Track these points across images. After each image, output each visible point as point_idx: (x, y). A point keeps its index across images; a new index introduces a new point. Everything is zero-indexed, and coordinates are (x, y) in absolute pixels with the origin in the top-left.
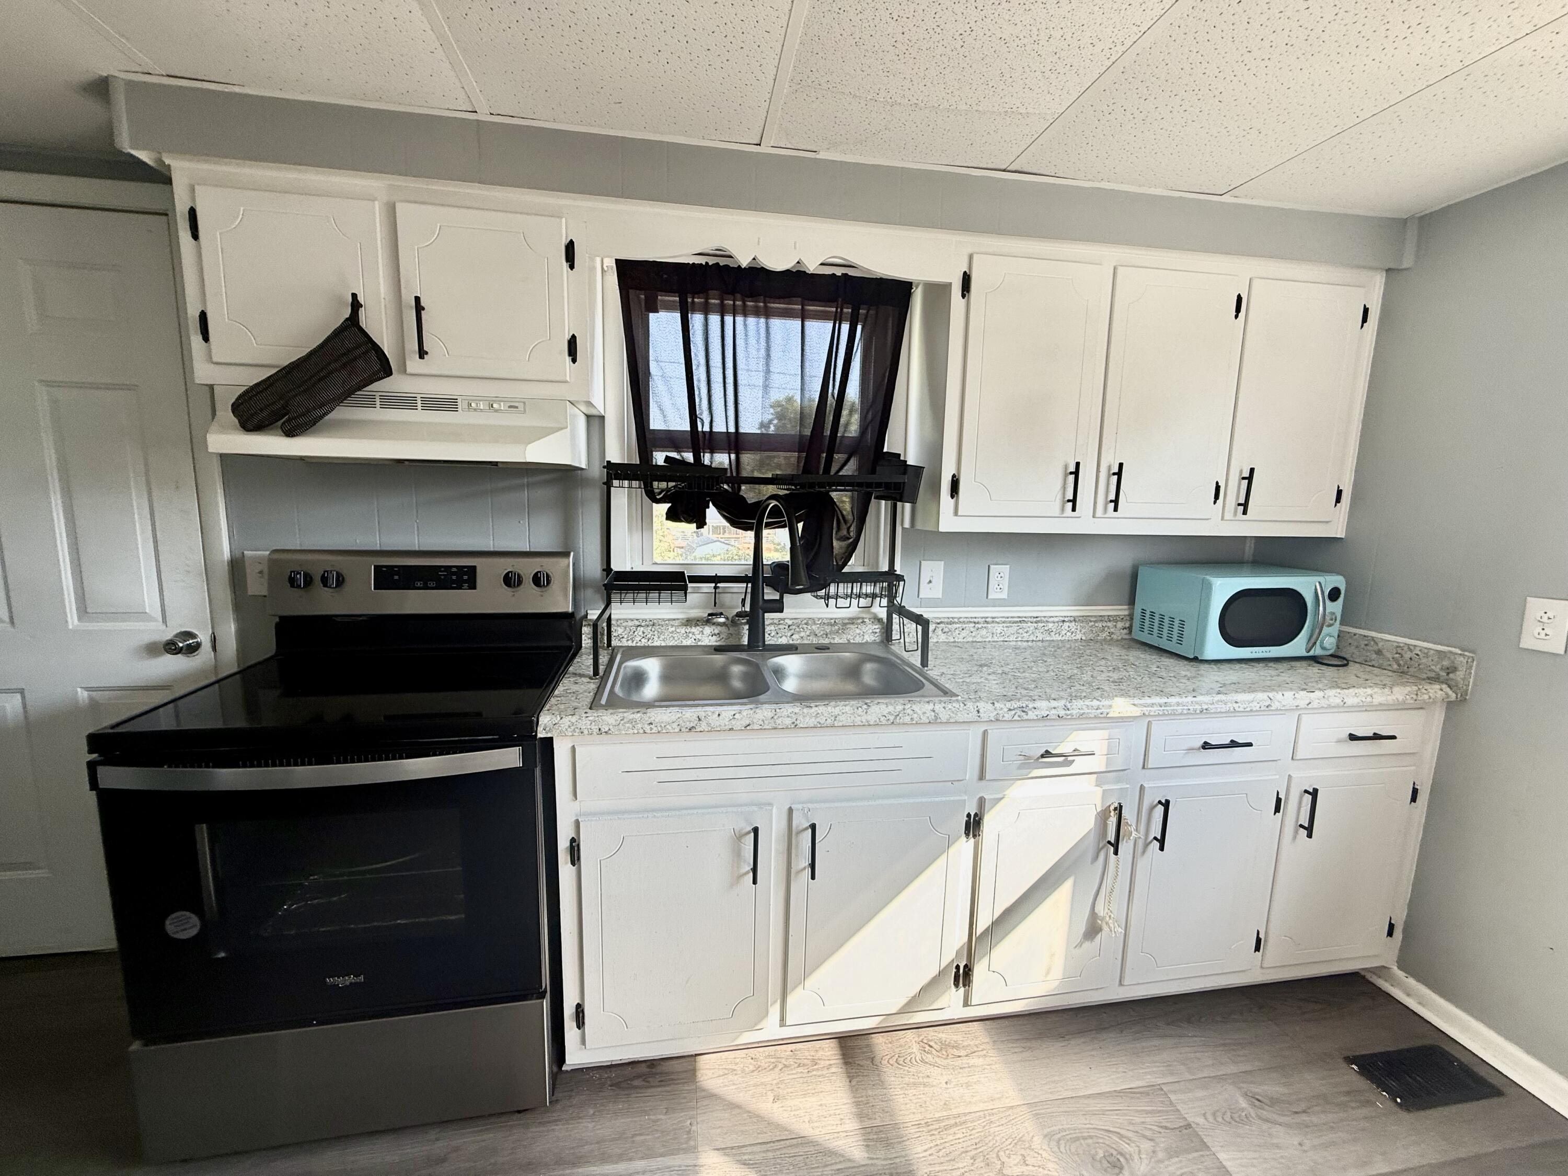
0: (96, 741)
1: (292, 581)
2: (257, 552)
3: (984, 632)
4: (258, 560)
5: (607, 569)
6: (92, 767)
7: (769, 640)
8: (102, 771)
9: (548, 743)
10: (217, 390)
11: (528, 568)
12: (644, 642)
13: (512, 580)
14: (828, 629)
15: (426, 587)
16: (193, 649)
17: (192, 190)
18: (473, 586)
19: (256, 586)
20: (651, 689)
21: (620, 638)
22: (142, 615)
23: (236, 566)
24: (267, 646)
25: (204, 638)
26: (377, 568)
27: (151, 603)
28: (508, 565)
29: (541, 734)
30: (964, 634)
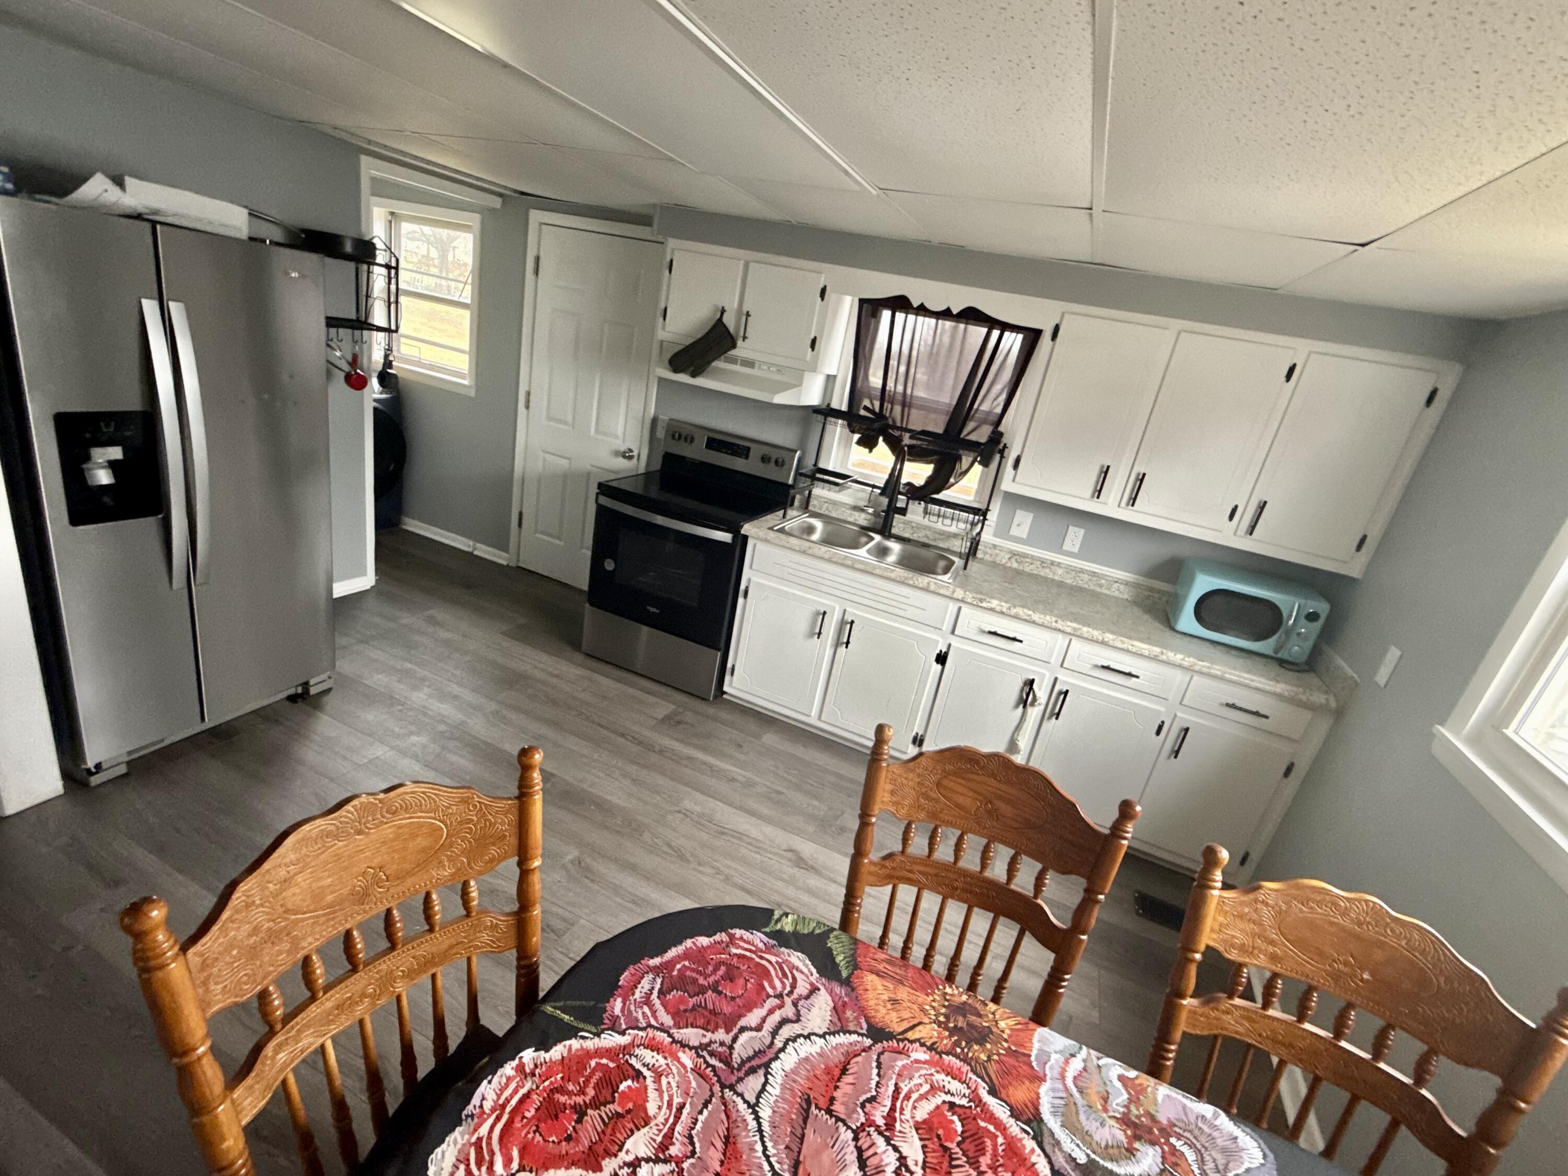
0: (600, 485)
1: (673, 436)
2: (664, 417)
3: (1047, 571)
4: (663, 420)
5: (815, 465)
6: (597, 494)
7: (894, 531)
8: (601, 497)
9: (745, 538)
10: (665, 344)
11: (774, 454)
12: (827, 513)
13: (765, 459)
14: (937, 536)
15: (726, 453)
16: (631, 458)
17: (673, 253)
18: (747, 457)
19: (661, 434)
20: (816, 537)
21: (815, 506)
22: (616, 437)
23: (654, 421)
24: (657, 466)
25: (635, 453)
26: (708, 438)
27: (620, 431)
28: (766, 450)
29: (743, 532)
30: (1032, 567)
